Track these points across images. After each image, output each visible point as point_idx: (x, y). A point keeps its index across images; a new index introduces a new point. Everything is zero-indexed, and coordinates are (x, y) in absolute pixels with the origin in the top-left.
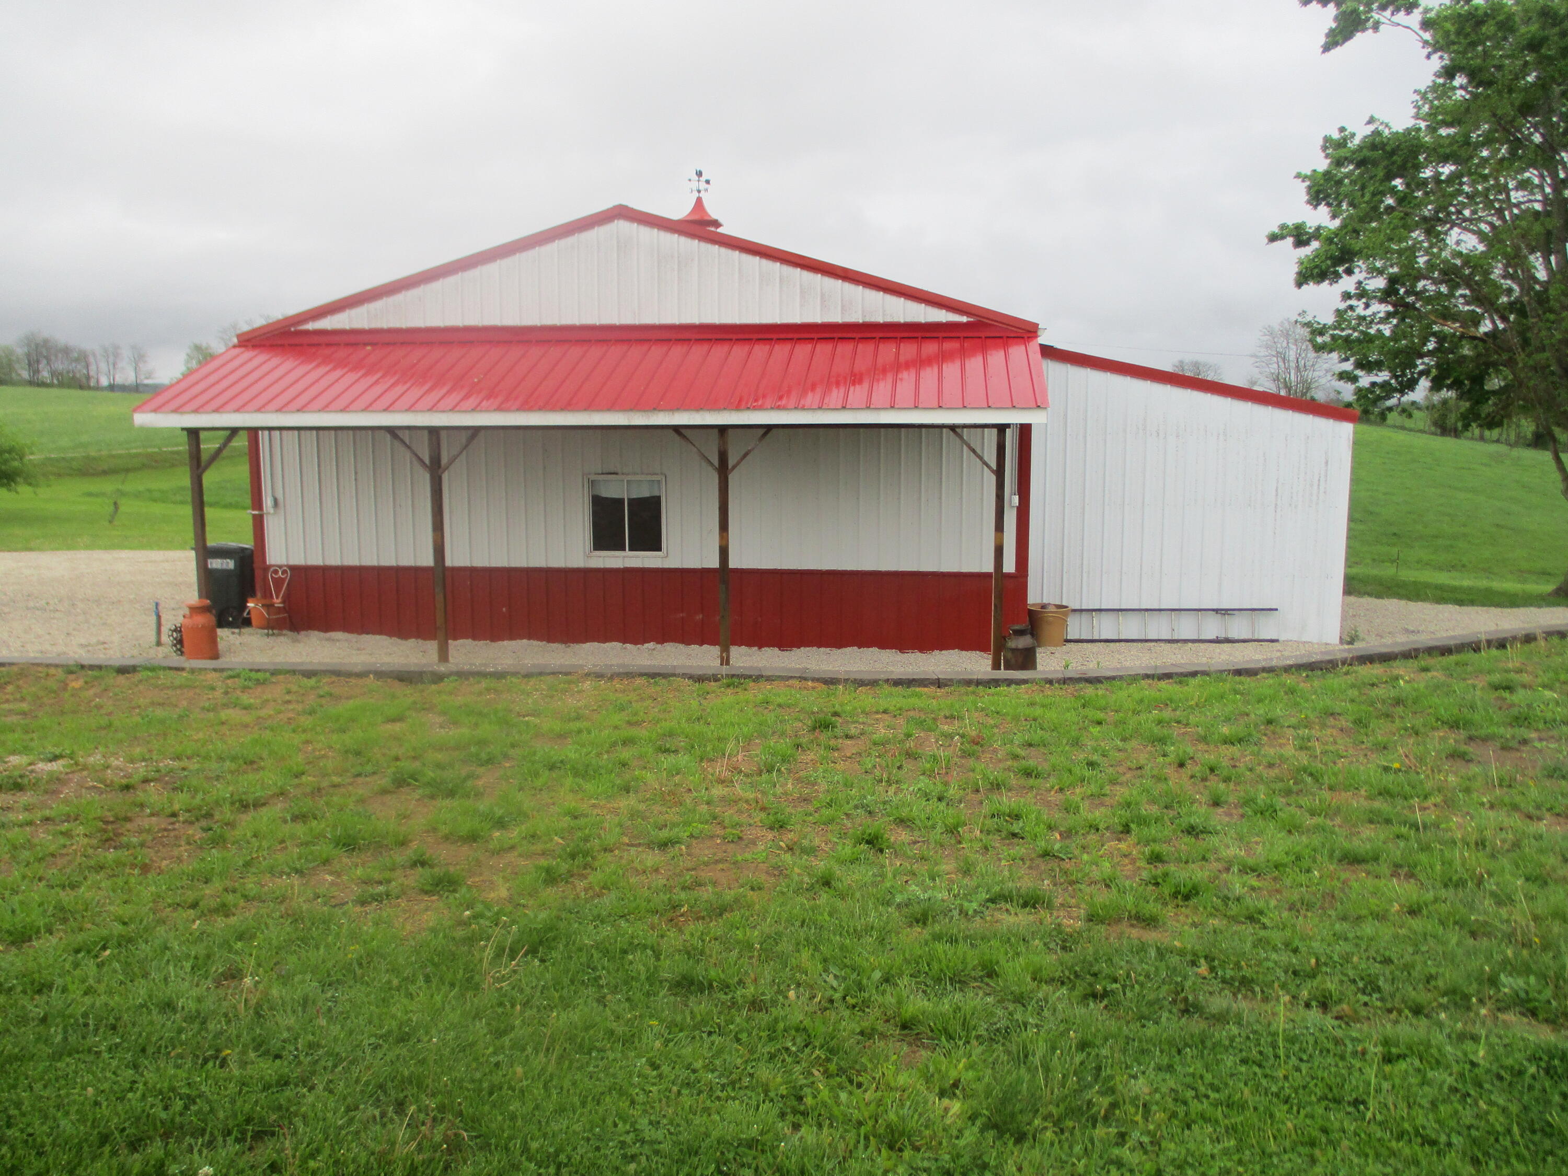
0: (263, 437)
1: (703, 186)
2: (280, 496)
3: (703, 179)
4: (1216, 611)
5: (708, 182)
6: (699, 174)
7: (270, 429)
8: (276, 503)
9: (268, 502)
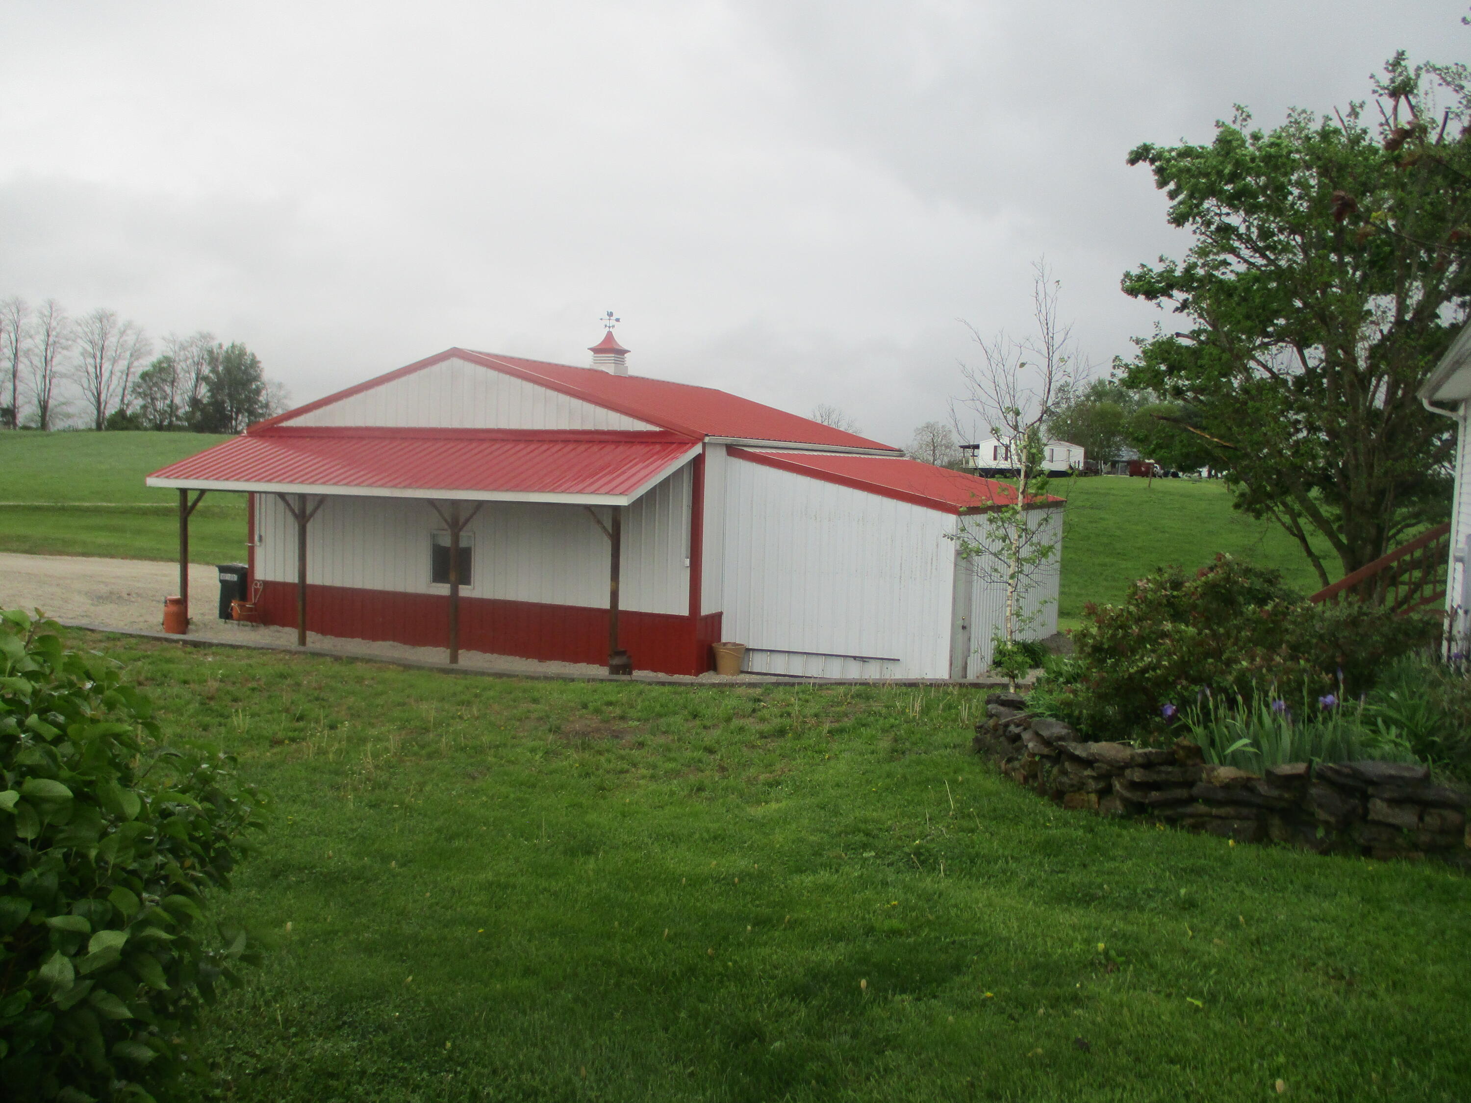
0: (257, 496)
1: (613, 322)
2: (263, 534)
3: (614, 318)
4: (855, 658)
5: (618, 320)
6: (610, 314)
7: (260, 492)
8: (260, 537)
9: (256, 538)
